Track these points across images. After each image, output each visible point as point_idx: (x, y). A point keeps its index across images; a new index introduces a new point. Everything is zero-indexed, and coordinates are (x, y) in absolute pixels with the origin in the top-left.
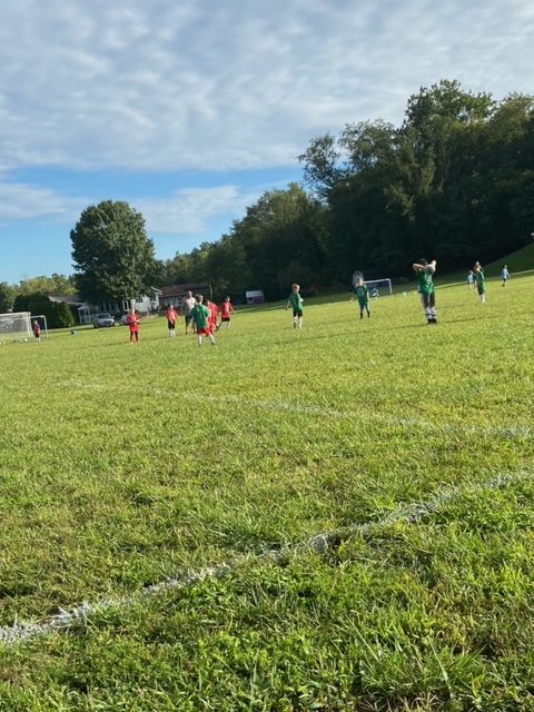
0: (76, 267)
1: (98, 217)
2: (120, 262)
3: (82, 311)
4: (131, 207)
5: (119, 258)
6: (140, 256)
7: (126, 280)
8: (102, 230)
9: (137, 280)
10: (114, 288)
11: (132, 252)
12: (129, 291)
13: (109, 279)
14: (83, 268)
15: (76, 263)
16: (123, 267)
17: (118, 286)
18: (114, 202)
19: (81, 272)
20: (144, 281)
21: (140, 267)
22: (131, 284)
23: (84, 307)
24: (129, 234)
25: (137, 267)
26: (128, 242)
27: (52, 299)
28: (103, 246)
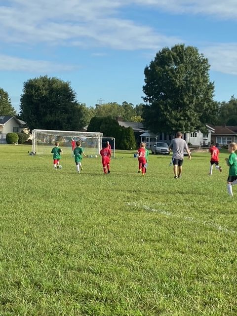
0: (145, 99)
1: (170, 59)
2: (182, 99)
3: (144, 138)
4: (199, 52)
5: (182, 96)
6: (201, 96)
7: (185, 115)
8: (172, 70)
9: (195, 116)
10: (174, 122)
11: (194, 91)
12: (186, 126)
13: (171, 113)
14: (150, 100)
15: (145, 96)
16: (184, 104)
17: (178, 120)
18: (186, 46)
19: (148, 103)
20: (201, 118)
21: (199, 106)
22: (189, 119)
23: (146, 134)
24: (194, 76)
25: (196, 106)
26: (192, 83)
27: (121, 123)
28: (171, 83)
